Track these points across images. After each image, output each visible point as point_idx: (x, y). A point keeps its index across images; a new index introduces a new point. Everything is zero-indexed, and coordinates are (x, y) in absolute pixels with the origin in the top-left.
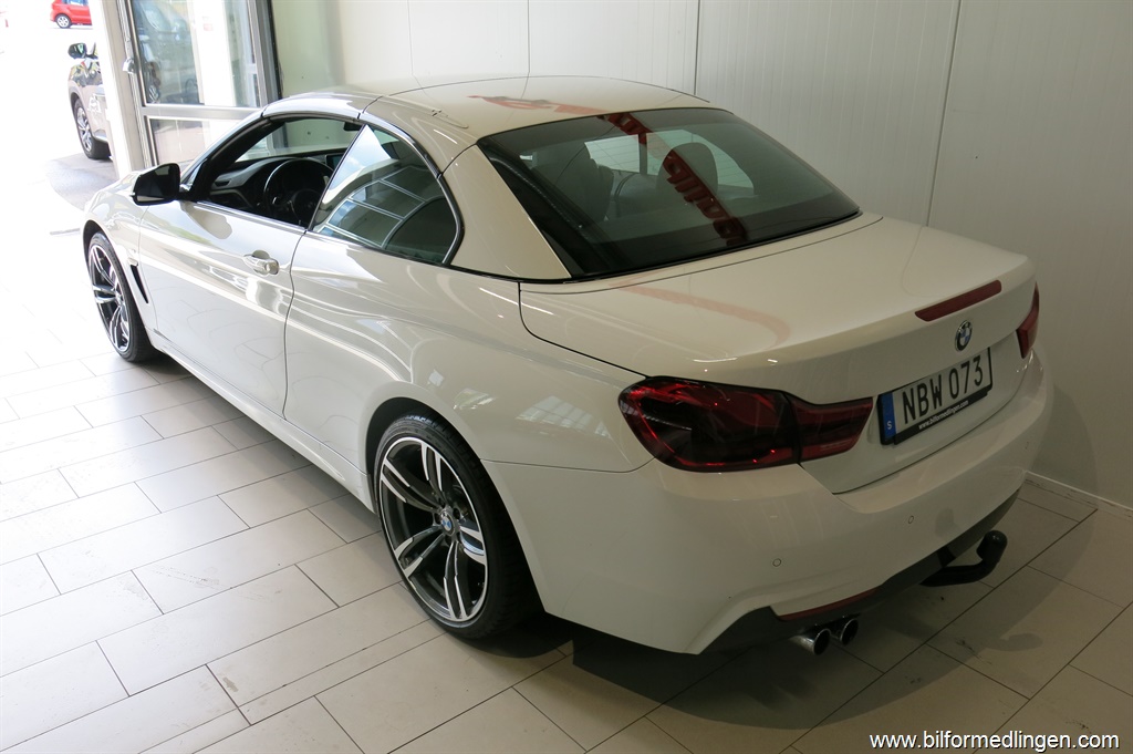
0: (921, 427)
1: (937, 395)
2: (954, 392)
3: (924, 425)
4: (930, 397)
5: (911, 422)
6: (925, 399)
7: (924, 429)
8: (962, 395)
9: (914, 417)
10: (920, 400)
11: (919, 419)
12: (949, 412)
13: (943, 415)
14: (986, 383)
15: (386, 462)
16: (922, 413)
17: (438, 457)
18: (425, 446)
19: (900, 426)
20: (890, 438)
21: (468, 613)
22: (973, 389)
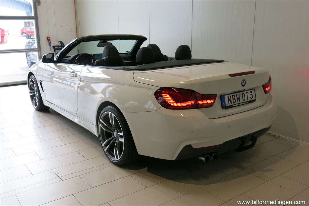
0: (233, 106)
1: (238, 99)
2: (244, 99)
3: (234, 105)
4: (236, 99)
5: (230, 104)
6: (234, 99)
7: (234, 107)
8: (246, 100)
9: (231, 103)
10: (233, 99)
11: (233, 104)
12: (242, 104)
13: (241, 104)
14: (254, 98)
15: (101, 120)
16: (234, 103)
17: (113, 115)
18: (110, 113)
19: (227, 105)
20: (224, 107)
21: (119, 157)
22: (249, 99)
